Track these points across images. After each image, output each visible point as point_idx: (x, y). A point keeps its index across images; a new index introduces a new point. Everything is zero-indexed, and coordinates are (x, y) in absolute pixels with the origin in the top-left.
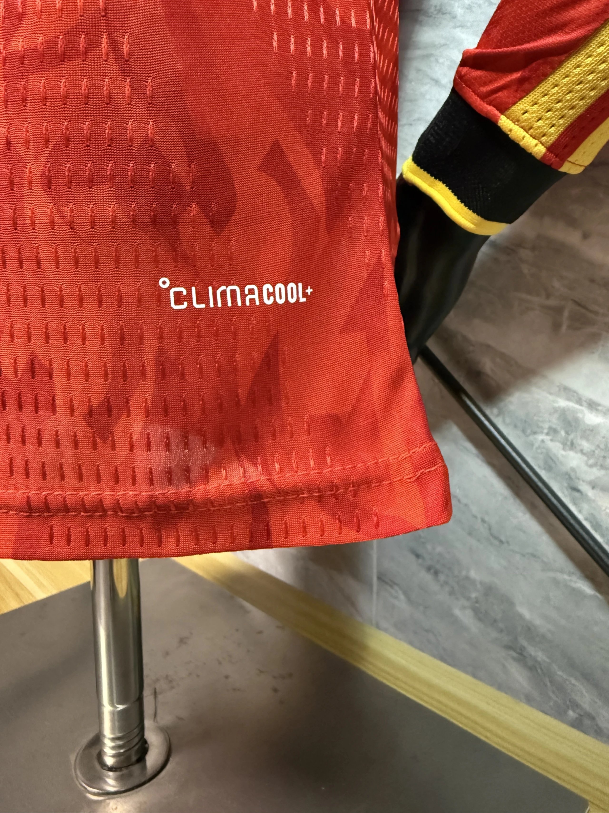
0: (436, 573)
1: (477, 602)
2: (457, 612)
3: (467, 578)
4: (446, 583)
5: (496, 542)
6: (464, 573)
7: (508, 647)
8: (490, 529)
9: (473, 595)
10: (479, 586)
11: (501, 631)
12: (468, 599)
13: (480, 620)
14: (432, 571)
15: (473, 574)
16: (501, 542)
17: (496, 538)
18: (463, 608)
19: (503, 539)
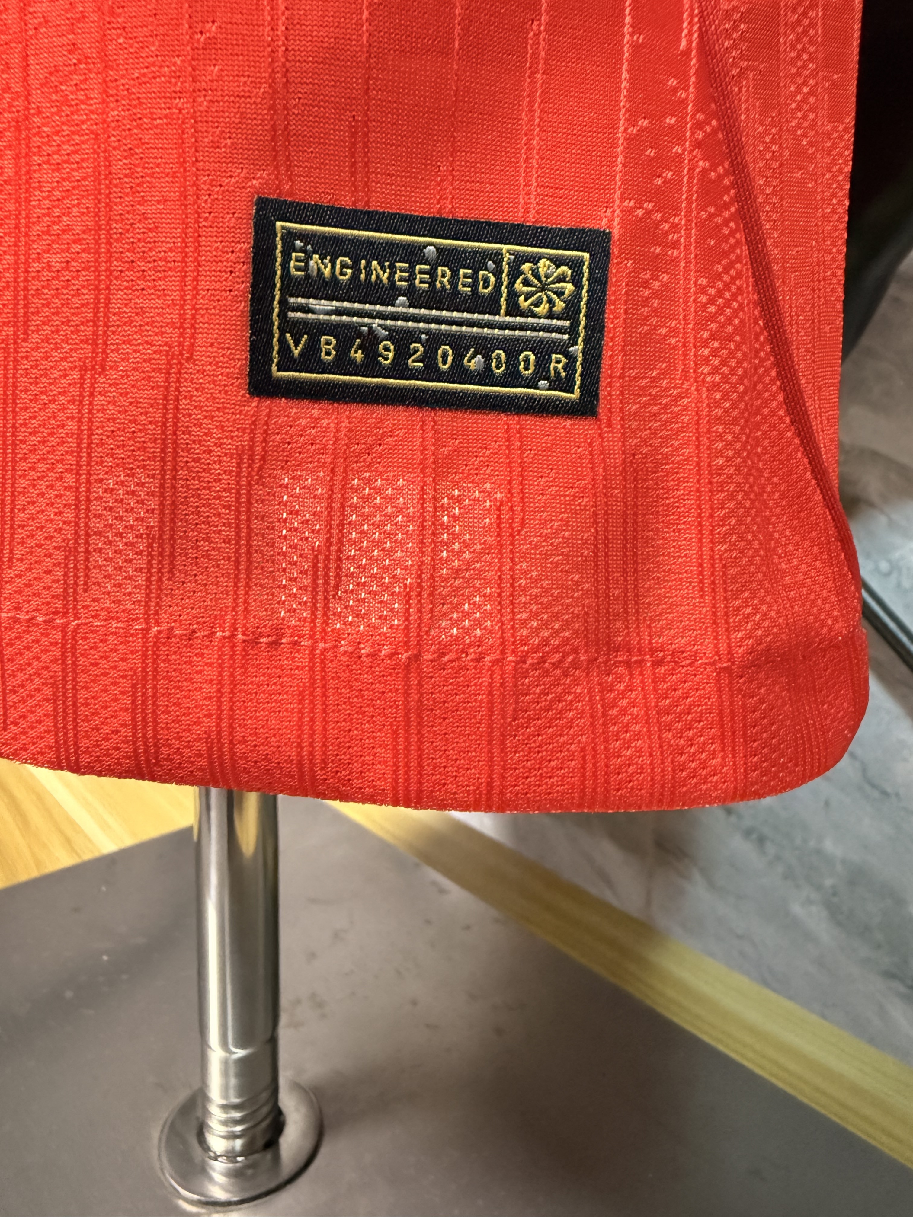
0: (761, 841)
1: (835, 894)
2: (797, 909)
3: (819, 852)
4: (778, 858)
5: (876, 794)
6: (812, 843)
7: (889, 975)
8: (864, 770)
9: (828, 882)
10: (839, 868)
11: (879, 947)
12: (819, 888)
13: (839, 924)
14: (754, 836)
15: (829, 845)
16: (884, 793)
17: (874, 786)
18: (809, 902)
19: (889, 790)
